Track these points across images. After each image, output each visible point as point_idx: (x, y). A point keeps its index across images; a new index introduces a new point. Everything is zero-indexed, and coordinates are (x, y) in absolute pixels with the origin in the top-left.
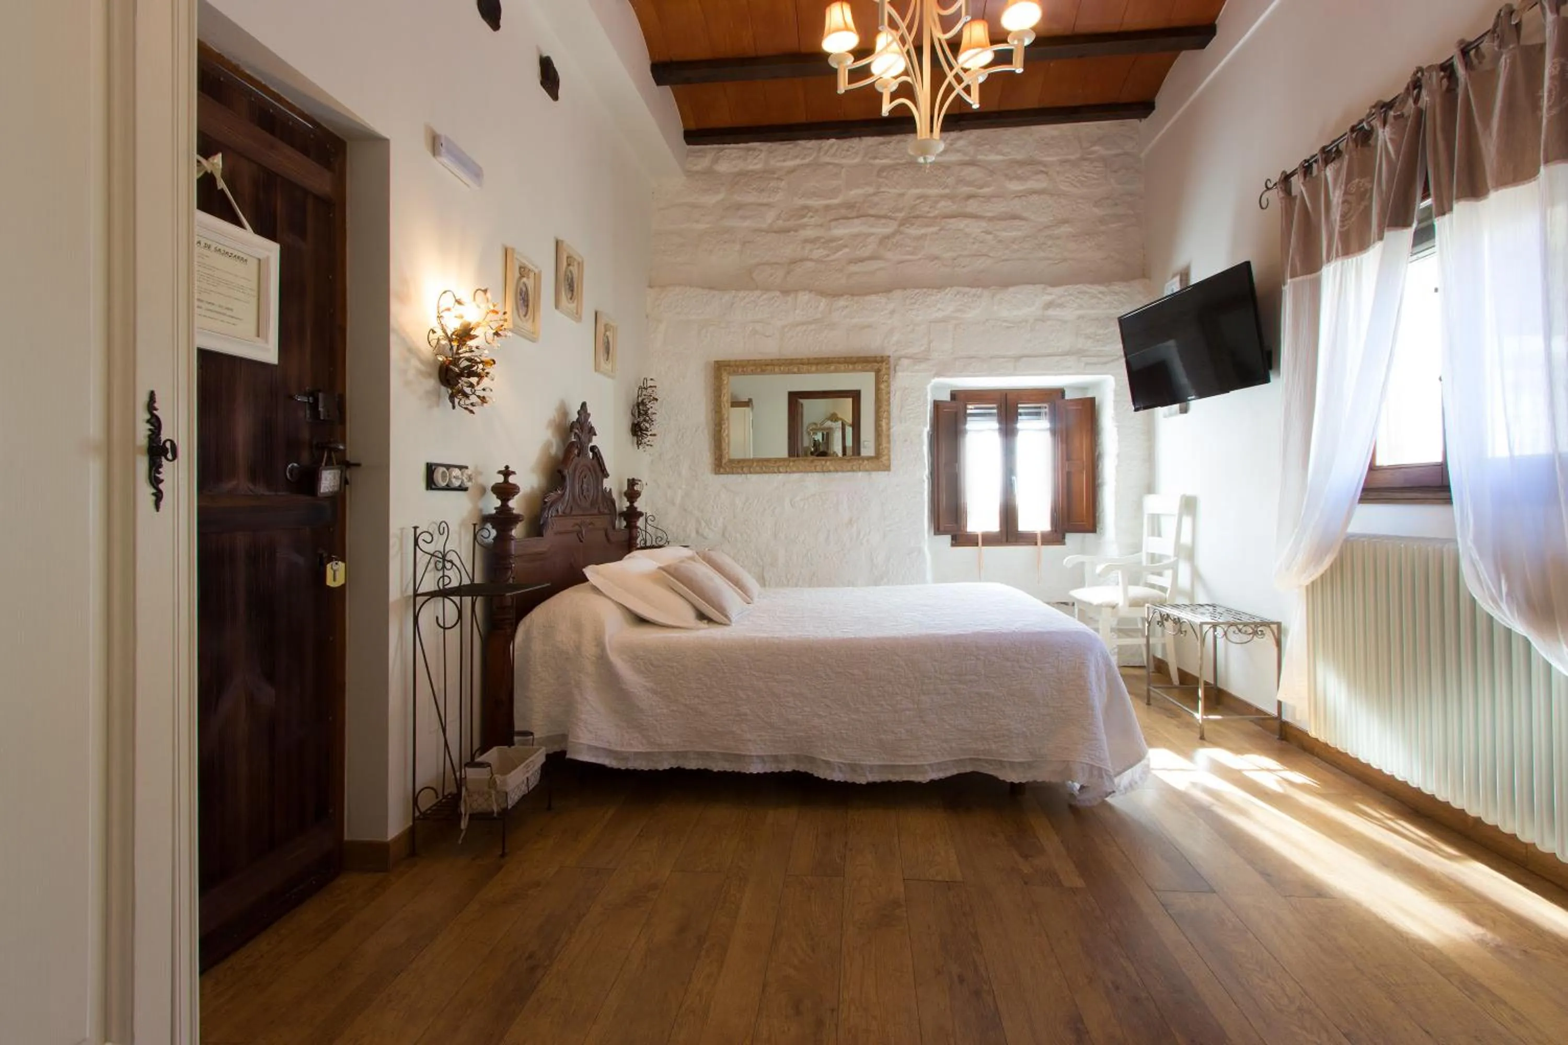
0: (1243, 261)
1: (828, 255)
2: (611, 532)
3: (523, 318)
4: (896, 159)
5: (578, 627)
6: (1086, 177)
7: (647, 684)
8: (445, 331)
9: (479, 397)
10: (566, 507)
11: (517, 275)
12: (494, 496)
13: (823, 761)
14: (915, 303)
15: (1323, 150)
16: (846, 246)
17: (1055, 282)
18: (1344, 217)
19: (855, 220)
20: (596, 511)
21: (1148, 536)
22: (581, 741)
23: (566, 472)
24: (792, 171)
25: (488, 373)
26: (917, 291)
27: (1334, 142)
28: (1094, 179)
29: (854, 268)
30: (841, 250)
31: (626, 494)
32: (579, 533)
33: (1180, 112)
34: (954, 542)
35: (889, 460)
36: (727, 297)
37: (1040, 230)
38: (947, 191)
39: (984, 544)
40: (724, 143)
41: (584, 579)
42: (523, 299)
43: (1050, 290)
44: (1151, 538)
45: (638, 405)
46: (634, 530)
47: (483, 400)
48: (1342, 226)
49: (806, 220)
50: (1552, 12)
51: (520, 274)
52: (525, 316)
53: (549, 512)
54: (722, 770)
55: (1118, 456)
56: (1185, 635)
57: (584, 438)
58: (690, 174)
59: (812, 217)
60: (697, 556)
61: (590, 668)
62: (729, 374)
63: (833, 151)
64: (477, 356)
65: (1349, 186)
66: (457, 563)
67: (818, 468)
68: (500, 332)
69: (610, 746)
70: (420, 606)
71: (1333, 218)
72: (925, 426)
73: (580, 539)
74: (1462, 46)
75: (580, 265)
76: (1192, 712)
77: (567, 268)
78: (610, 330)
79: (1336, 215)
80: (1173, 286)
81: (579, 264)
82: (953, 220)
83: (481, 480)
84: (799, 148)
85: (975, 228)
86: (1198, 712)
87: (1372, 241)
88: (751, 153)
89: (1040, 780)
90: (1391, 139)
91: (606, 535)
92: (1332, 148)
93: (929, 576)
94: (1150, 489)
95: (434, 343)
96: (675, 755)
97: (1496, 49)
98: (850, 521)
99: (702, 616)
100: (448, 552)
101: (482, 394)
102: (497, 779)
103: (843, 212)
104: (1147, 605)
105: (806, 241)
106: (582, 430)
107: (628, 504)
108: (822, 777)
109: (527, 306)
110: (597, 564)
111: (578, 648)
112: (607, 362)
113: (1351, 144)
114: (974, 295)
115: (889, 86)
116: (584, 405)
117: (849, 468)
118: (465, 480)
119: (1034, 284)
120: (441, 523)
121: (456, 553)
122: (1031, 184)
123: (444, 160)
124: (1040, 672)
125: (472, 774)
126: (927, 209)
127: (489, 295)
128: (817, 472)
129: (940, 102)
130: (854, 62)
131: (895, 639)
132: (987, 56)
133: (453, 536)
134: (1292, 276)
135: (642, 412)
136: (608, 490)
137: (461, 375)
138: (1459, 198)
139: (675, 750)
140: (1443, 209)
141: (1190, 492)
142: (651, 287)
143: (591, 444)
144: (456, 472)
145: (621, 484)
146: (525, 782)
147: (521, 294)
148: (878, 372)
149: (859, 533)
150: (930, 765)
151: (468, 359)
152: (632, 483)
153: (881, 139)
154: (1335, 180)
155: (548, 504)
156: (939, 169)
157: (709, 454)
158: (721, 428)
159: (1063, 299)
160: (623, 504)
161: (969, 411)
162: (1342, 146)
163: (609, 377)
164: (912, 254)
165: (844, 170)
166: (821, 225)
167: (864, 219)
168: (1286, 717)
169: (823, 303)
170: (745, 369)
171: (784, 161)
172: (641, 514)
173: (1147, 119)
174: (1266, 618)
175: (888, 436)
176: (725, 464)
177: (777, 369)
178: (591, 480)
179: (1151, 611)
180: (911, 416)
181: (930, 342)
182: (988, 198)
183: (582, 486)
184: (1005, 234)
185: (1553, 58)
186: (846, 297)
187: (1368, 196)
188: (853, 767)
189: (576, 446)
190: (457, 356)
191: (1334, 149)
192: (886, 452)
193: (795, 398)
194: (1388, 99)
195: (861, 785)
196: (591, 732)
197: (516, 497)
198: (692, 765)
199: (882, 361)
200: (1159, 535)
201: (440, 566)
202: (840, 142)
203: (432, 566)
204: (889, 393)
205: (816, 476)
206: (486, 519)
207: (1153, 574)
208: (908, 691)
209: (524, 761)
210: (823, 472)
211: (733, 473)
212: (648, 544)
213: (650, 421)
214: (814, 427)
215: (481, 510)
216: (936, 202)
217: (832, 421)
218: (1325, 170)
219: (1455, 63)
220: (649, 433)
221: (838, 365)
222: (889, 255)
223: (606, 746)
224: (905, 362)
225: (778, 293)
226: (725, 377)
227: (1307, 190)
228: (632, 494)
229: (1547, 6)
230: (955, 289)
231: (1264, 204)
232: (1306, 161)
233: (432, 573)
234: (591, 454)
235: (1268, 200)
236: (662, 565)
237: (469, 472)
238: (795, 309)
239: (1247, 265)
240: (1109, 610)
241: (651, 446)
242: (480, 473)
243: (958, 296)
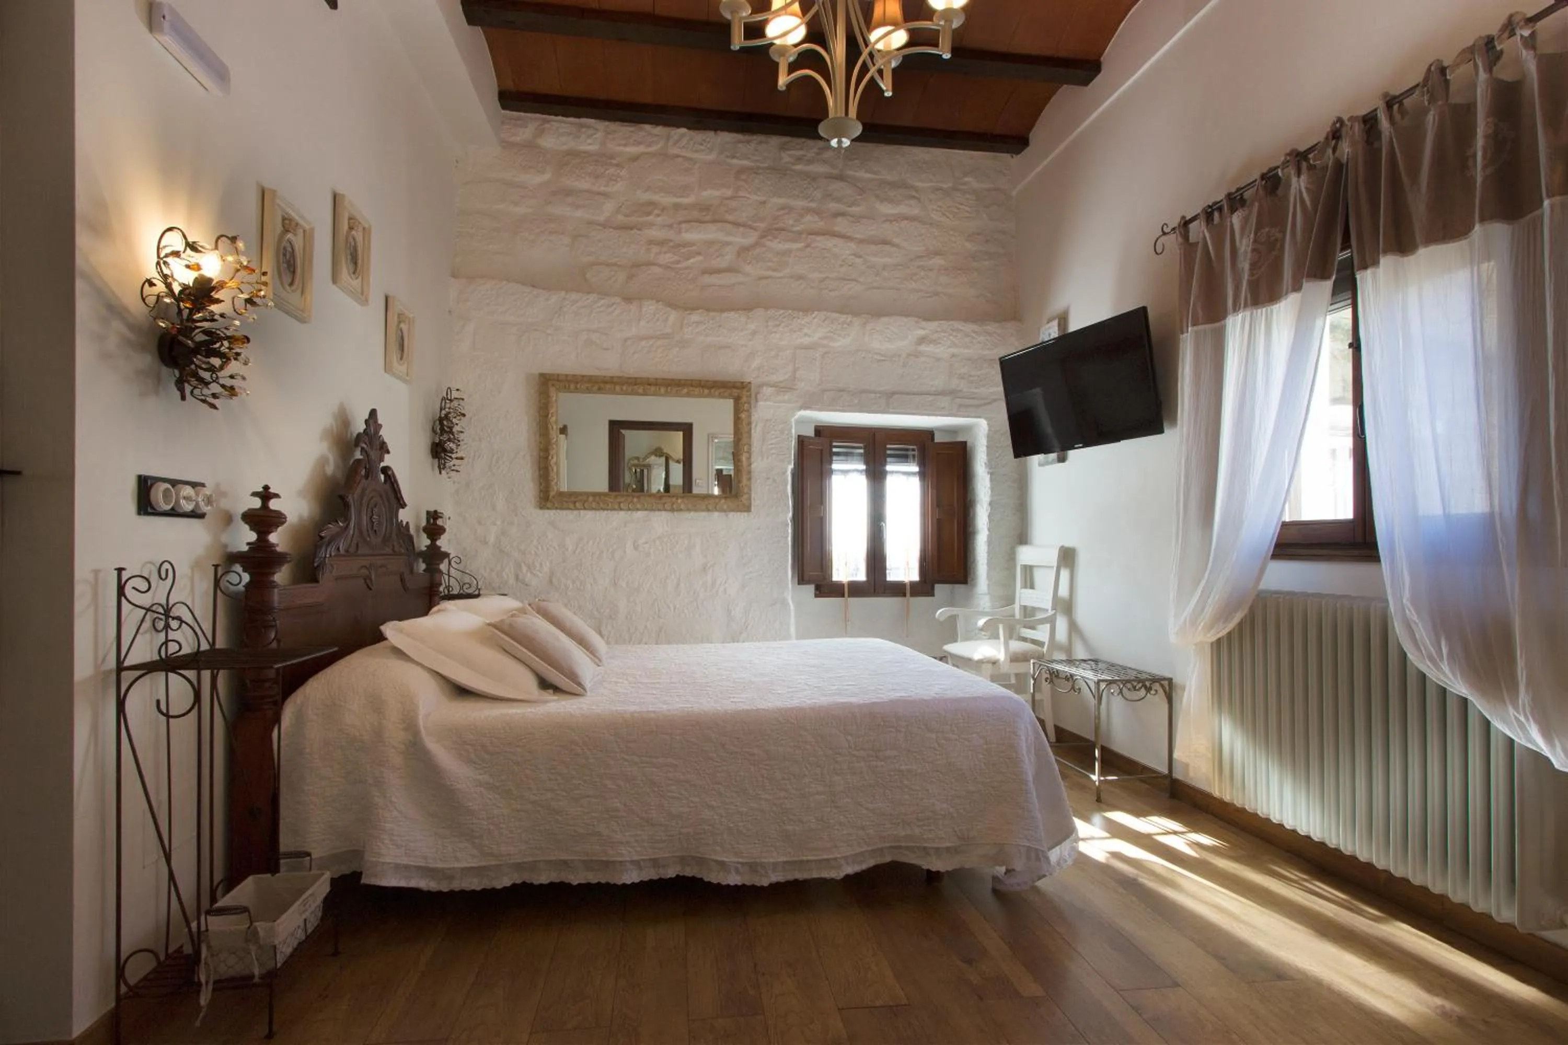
0: (1141, 306)
1: (678, 262)
2: (407, 576)
3: (288, 287)
4: (757, 161)
5: (376, 704)
6: (959, 209)
7: (480, 777)
8: (169, 286)
9: (223, 386)
10: (350, 545)
11: (279, 228)
12: (247, 527)
13: (717, 861)
14: (779, 325)
15: (1229, 196)
16: (699, 254)
17: (929, 316)
18: (1254, 266)
19: (710, 225)
20: (388, 550)
21: (1021, 588)
22: (381, 860)
23: (350, 499)
24: (635, 158)
25: (238, 354)
26: (782, 312)
27: (1238, 190)
28: (967, 212)
29: (708, 279)
30: (694, 257)
31: (425, 530)
32: (367, 579)
33: (1061, 147)
34: (818, 593)
35: (750, 499)
36: (555, 298)
37: (911, 260)
38: (813, 205)
39: (849, 596)
40: (550, 114)
41: (381, 638)
42: (288, 263)
43: (924, 324)
44: (1024, 590)
45: (441, 420)
46: (437, 575)
47: (231, 391)
48: (1252, 275)
49: (650, 218)
50: (1485, 70)
51: (283, 226)
52: (291, 284)
53: (326, 550)
54: (583, 882)
55: (991, 504)
56: (1079, 693)
57: (374, 454)
58: (507, 145)
59: (658, 215)
60: (529, 608)
61: (396, 759)
62: (559, 390)
63: (684, 141)
64: (219, 329)
65: (1259, 234)
66: (187, 617)
67: (667, 506)
68: (255, 300)
69: (427, 863)
70: (128, 684)
71: (1240, 266)
72: (789, 463)
73: (368, 586)
74: (1388, 98)
75: (366, 231)
76: (1088, 774)
77: (348, 233)
78: (404, 322)
79: (1245, 265)
80: (1051, 332)
81: (364, 229)
82: (819, 238)
83: (225, 504)
84: (642, 133)
85: (844, 249)
86: (1094, 774)
87: (1284, 292)
88: (584, 130)
89: (967, 866)
90: (1307, 188)
91: (402, 580)
92: (1237, 196)
93: (793, 630)
94: (1023, 538)
95: (151, 300)
96: (519, 867)
97: (1426, 103)
98: (704, 569)
99: (545, 684)
100: (173, 606)
101: (229, 382)
102: (259, 929)
103: (696, 214)
104: (1032, 661)
105: (651, 242)
106: (371, 444)
107: (428, 542)
108: (715, 881)
109: (294, 272)
110: (400, 620)
111: (378, 733)
112: (402, 362)
113: (1261, 192)
114: (844, 323)
115: (787, 55)
116: (373, 413)
117: (704, 507)
118: (202, 504)
119: (907, 316)
120: (161, 565)
121: (186, 605)
122: (903, 209)
123: (167, 39)
124: (966, 743)
125: (215, 924)
126: (791, 222)
127: (240, 245)
128: (665, 510)
129: (858, 75)
130: (751, 14)
131: (800, 710)
132: (900, 38)
133: (182, 582)
134: (1194, 325)
135: (446, 428)
136: (404, 523)
137: (196, 351)
138: (1385, 252)
139: (519, 861)
140: (1369, 262)
141: (1068, 544)
142: (454, 276)
143: (382, 464)
144: (188, 491)
145: (418, 517)
146: (302, 925)
147: (284, 255)
148: (737, 400)
149: (714, 583)
150: (846, 858)
151: (206, 332)
152: (434, 516)
153: (739, 136)
154: (1243, 229)
155: (326, 540)
156: (805, 180)
157: (531, 485)
158: (549, 454)
159: (936, 335)
160: (423, 542)
161: (834, 450)
162: (1247, 195)
163: (405, 381)
164: (775, 270)
165: (697, 166)
166: (670, 226)
167: (720, 225)
168: (1178, 775)
169: (673, 316)
170: (578, 386)
171: (625, 145)
172: (446, 555)
173: (1019, 156)
174: (1153, 673)
175: (749, 472)
176: (553, 497)
177: (618, 388)
178: (384, 509)
179: (1037, 666)
180: (773, 451)
181: (795, 371)
182: (857, 219)
183: (371, 518)
184: (874, 259)
185: (1488, 117)
186: (700, 311)
187: (1278, 245)
188: (753, 867)
189: (363, 465)
190: (190, 324)
191: (1238, 197)
192: (746, 490)
193: (617, 428)
194: (1302, 148)
195: (762, 888)
196: (398, 846)
197: (280, 529)
198: (543, 878)
199: (743, 388)
200: (1032, 587)
201: (160, 625)
202: (692, 133)
203: (147, 624)
204: (749, 424)
205: (664, 515)
206: (233, 558)
207: (1025, 627)
208: (818, 771)
209: (301, 895)
210: (672, 510)
211: (561, 509)
212: (455, 592)
213: (456, 441)
214: (636, 462)
215: (226, 546)
216: (802, 216)
217: (656, 455)
218: (1231, 218)
219: (1379, 115)
220: (454, 456)
221: (691, 389)
222: (748, 268)
223: (422, 863)
224: (767, 391)
225: (618, 300)
226: (553, 392)
227: (1212, 237)
228: (434, 528)
229: (1480, 64)
230: (822, 315)
231: (1159, 250)
232: (1209, 207)
233: (148, 636)
234: (382, 477)
235: (1163, 245)
236: (493, 621)
237: (207, 491)
238: (639, 320)
239: (1144, 310)
240: (990, 665)
241: (457, 471)
242: (224, 494)
243: (826, 322)
